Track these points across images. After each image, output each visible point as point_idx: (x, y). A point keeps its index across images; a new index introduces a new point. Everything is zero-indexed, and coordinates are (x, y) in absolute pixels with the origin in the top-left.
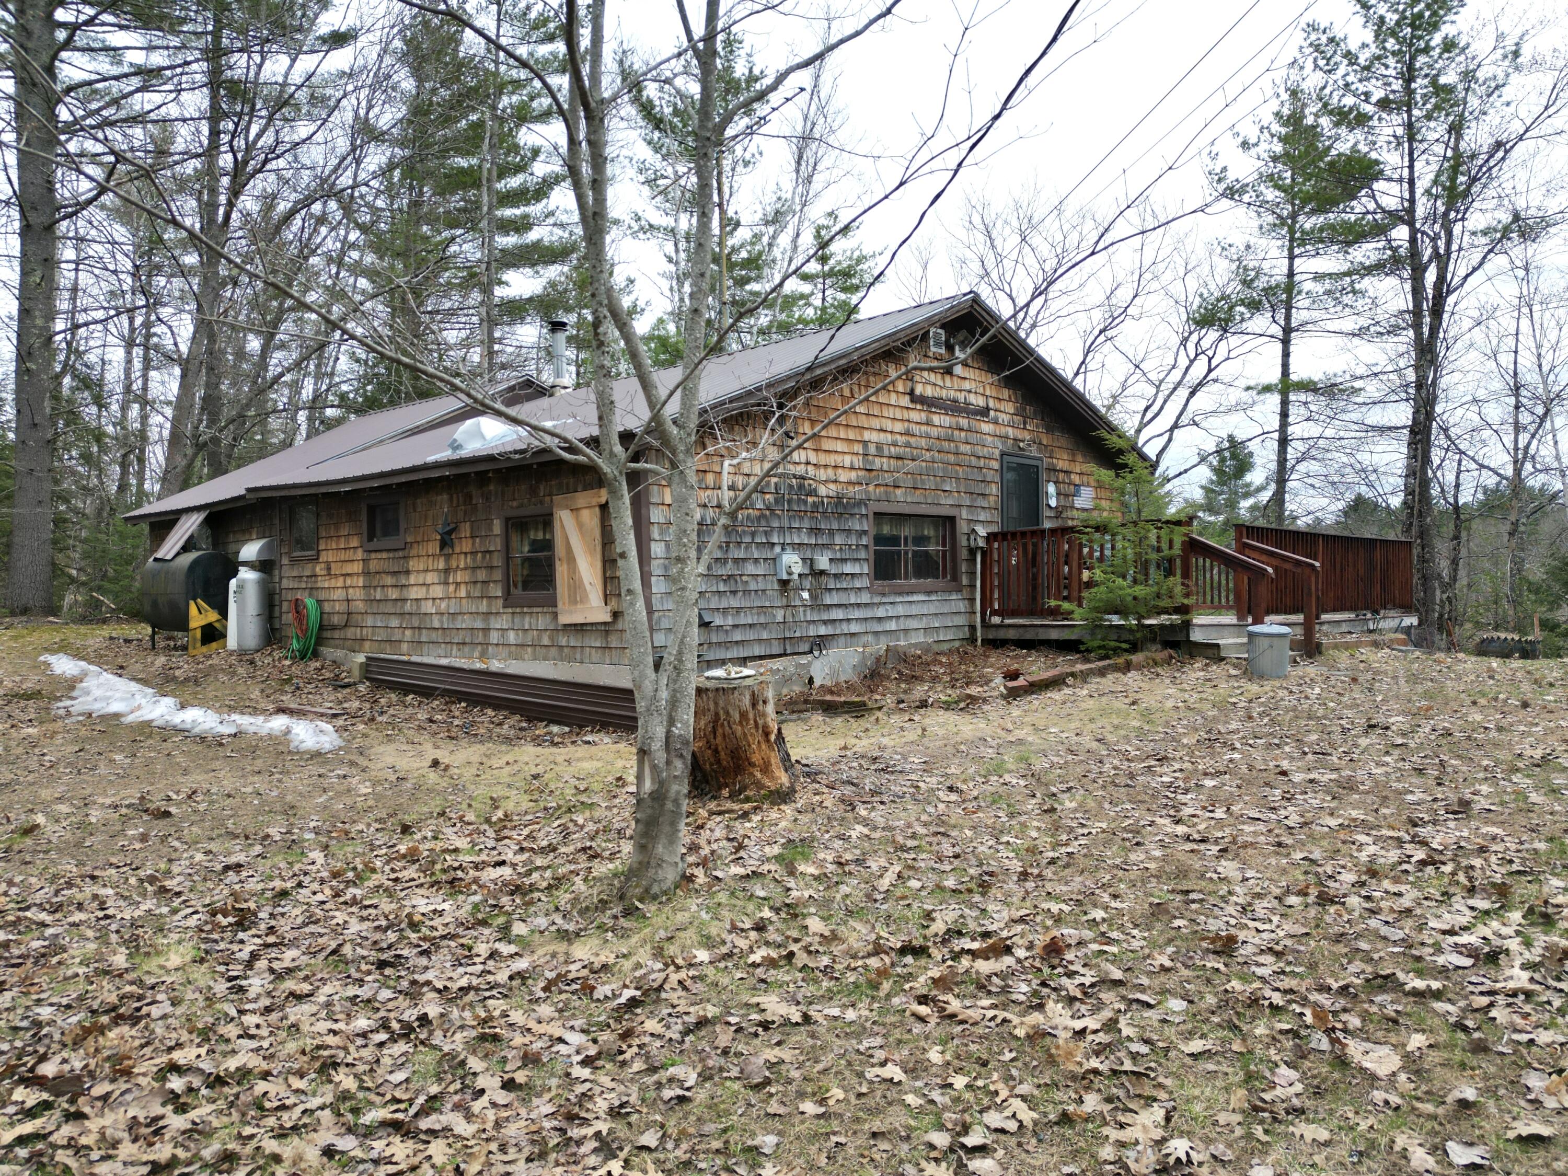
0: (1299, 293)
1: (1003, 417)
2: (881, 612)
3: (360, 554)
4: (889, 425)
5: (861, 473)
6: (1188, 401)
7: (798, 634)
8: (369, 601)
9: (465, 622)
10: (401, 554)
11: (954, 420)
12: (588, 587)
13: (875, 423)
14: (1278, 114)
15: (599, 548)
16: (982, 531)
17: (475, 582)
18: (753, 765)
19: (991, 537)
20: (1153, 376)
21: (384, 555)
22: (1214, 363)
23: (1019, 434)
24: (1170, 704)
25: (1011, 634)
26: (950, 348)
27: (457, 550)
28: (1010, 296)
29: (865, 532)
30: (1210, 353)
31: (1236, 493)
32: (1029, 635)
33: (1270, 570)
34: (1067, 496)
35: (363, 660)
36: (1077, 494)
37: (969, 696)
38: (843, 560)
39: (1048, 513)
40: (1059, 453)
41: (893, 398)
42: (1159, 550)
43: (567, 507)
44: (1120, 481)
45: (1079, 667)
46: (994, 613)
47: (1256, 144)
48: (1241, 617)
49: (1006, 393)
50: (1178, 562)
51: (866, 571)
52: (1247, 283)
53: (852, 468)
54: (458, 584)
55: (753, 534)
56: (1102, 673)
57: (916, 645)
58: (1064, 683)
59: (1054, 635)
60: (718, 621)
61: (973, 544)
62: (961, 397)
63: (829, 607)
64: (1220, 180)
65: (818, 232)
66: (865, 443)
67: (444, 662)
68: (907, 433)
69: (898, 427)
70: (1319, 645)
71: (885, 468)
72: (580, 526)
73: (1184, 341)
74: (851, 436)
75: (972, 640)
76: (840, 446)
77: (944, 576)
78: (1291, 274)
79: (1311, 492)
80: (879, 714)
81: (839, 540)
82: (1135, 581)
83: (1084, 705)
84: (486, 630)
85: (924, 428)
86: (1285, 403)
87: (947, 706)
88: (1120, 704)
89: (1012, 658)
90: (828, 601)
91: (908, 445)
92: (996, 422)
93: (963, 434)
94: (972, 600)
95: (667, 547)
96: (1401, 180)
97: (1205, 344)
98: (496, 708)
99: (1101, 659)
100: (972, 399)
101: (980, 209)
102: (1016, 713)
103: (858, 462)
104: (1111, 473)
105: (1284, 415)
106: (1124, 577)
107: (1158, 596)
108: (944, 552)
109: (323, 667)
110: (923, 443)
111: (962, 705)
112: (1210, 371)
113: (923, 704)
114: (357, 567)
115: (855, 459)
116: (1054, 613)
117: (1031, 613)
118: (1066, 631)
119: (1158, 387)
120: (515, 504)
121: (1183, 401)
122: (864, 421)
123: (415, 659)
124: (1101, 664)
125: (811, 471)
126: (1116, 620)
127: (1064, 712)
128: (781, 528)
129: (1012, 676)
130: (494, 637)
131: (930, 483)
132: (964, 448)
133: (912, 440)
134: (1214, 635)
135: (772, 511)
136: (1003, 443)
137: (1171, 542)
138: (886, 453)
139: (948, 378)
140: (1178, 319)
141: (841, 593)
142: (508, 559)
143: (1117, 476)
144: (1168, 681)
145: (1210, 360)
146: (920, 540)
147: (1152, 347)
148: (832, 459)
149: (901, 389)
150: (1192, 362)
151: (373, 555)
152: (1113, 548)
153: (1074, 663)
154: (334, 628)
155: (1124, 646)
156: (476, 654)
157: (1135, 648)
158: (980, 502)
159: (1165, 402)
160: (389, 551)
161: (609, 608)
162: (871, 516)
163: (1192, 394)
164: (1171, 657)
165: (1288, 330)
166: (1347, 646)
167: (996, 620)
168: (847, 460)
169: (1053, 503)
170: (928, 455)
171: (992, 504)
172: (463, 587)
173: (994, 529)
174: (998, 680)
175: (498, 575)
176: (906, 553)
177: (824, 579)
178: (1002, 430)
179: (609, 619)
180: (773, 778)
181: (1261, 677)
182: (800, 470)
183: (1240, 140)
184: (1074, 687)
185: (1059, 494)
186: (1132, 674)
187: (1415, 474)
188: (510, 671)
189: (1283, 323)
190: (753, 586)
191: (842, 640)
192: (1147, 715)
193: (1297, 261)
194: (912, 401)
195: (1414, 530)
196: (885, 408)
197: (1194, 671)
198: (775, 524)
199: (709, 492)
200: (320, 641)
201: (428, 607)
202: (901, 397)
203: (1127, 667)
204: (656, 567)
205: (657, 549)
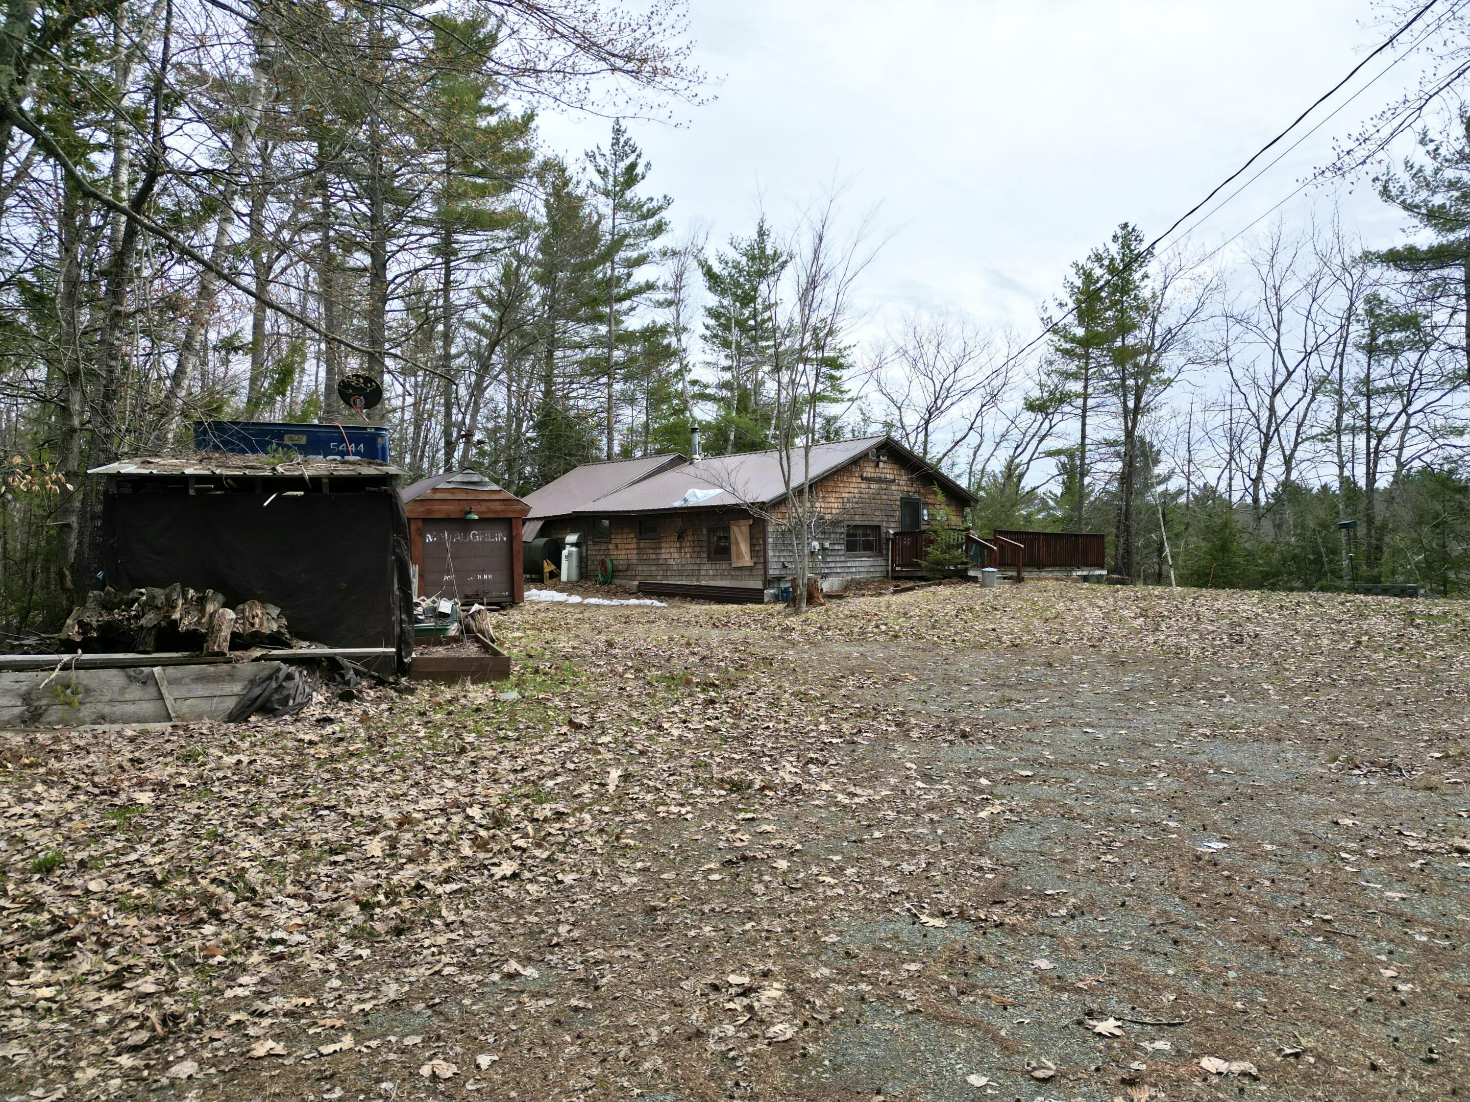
1: (902, 483)
2: (849, 564)
3: (634, 541)
4: (853, 490)
5: (841, 510)
7: (817, 571)
8: (640, 560)
9: (689, 567)
10: (657, 541)
11: (880, 486)
12: (744, 554)
13: (847, 490)
15: (748, 540)
16: (892, 531)
17: (694, 552)
19: (895, 534)
23: (910, 489)
25: (903, 574)
26: (879, 458)
27: (686, 540)
29: (843, 533)
32: (906, 574)
33: (996, 549)
34: (933, 514)
35: (638, 583)
36: (938, 514)
37: (879, 592)
38: (835, 544)
39: (923, 523)
40: (929, 496)
41: (855, 479)
43: (735, 526)
45: (921, 584)
46: (896, 566)
49: (903, 473)
50: (964, 545)
51: (843, 548)
53: (838, 508)
54: (686, 553)
56: (930, 586)
57: (863, 577)
58: (915, 589)
60: (790, 566)
61: (888, 537)
62: (883, 476)
63: (829, 562)
66: (842, 498)
68: (859, 492)
69: (856, 491)
71: (851, 507)
72: (741, 532)
74: (838, 496)
75: (887, 577)
76: (833, 500)
77: (876, 550)
80: (848, 599)
81: (833, 536)
84: (699, 570)
85: (867, 490)
87: (871, 596)
89: (898, 581)
90: (830, 559)
92: (899, 485)
93: (884, 491)
94: (887, 560)
95: (774, 540)
100: (888, 476)
102: (896, 599)
103: (840, 505)
108: (876, 540)
110: (866, 496)
111: (877, 595)
113: (863, 595)
114: (634, 546)
117: (911, 566)
118: (923, 572)
120: (713, 523)
122: (843, 490)
123: (664, 582)
124: (930, 583)
125: (823, 510)
128: (812, 532)
129: (896, 585)
130: (703, 573)
131: (870, 512)
132: (884, 497)
133: (862, 496)
135: (809, 526)
136: (902, 494)
138: (851, 501)
139: (877, 469)
141: (834, 557)
142: (709, 543)
146: (865, 535)
148: (830, 505)
149: (858, 475)
151: (642, 541)
154: (621, 571)
155: (941, 577)
156: (694, 579)
157: (945, 577)
158: (891, 519)
160: (650, 540)
161: (751, 561)
162: (845, 527)
163: (1040, 442)
164: (959, 581)
165: (1084, 411)
167: (898, 569)
168: (836, 505)
169: (926, 518)
170: (868, 501)
171: (897, 520)
172: (688, 554)
173: (898, 530)
174: (892, 588)
175: (704, 549)
176: (859, 541)
177: (828, 551)
178: (902, 488)
179: (751, 565)
182: (818, 510)
184: (918, 590)
185: (929, 514)
186: (942, 586)
188: (709, 585)
191: (834, 574)
194: (862, 480)
196: (851, 484)
200: (613, 577)
201: (671, 562)
202: (858, 479)
203: (940, 584)
204: (770, 547)
205: (770, 540)
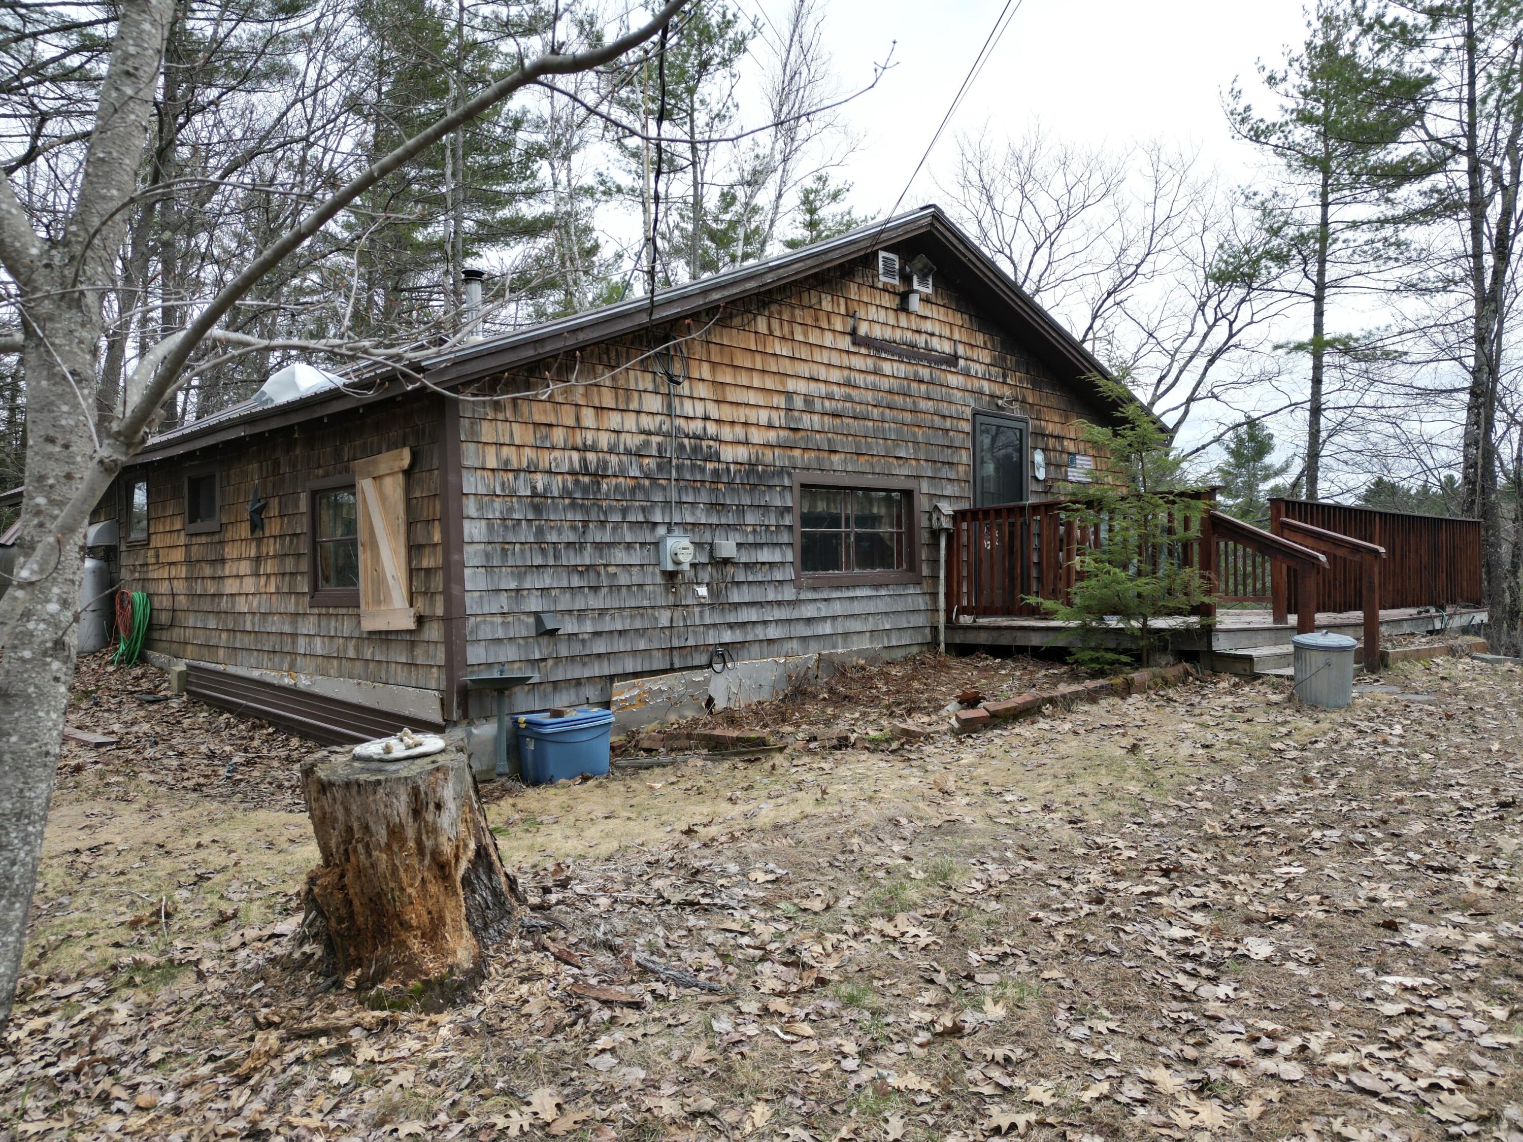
0: (1335, 241)
1: (975, 368)
2: (809, 611)
3: (182, 539)
4: (822, 373)
5: (783, 434)
6: (1206, 369)
7: (691, 642)
8: (191, 596)
9: (276, 625)
10: (216, 538)
11: (911, 369)
12: (391, 582)
13: (804, 369)
14: (1309, 45)
15: (403, 529)
16: (947, 508)
17: (284, 574)
18: (406, 926)
19: (958, 517)
20: (1168, 345)
21: (203, 540)
22: (1235, 328)
23: (997, 389)
24: (1185, 749)
25: (983, 638)
26: (906, 279)
27: (267, 534)
28: (1010, 259)
29: (788, 509)
30: (1231, 317)
31: (1255, 475)
32: (1005, 640)
33: (1323, 558)
34: (1058, 466)
35: (184, 668)
36: (1072, 463)
37: (906, 732)
38: (758, 546)
39: (1033, 487)
40: (1047, 414)
41: (828, 339)
42: (1170, 531)
43: (368, 475)
44: (1119, 440)
45: (1064, 689)
46: (963, 611)
47: (1284, 79)
48: (1279, 617)
49: (980, 339)
50: (1196, 546)
51: (790, 558)
52: (1275, 232)
53: (770, 426)
54: (268, 576)
55: (624, 511)
56: (1092, 697)
57: (859, 653)
58: (1039, 712)
59: (1035, 640)
60: (569, 626)
61: (935, 525)
62: (921, 340)
63: (737, 606)
64: (1243, 121)
65: (807, 197)
66: (789, 395)
67: (256, 674)
68: (848, 384)
69: (836, 375)
70: (1384, 656)
71: (817, 427)
72: (383, 498)
73: (1202, 306)
74: (769, 383)
75: (934, 644)
76: (753, 398)
77: (900, 565)
78: (1325, 223)
79: (1345, 468)
80: (778, 759)
81: (751, 518)
82: (1139, 573)
83: (1063, 749)
84: (294, 635)
85: (870, 378)
86: (1318, 368)
87: (874, 746)
88: (1115, 749)
89: (982, 670)
90: (735, 597)
91: (848, 399)
92: (967, 374)
93: (923, 387)
94: (934, 595)
95: (490, 528)
96: (1460, 101)
97: (1226, 308)
98: (304, 736)
99: (1093, 676)
100: (935, 343)
101: (977, 164)
102: (968, 757)
103: (778, 418)
104: (1108, 431)
105: (1317, 381)
106: (1125, 567)
107: (1170, 592)
108: (899, 535)
109: (143, 675)
110: (869, 396)
111: (895, 745)
112: (1231, 336)
113: (843, 743)
114: (178, 555)
115: (775, 415)
116: (1034, 612)
117: (1008, 612)
118: (1051, 635)
119: (1173, 356)
120: (321, 472)
121: (1201, 371)
122: (787, 366)
123: (231, 669)
124: (1090, 684)
125: (711, 428)
126: (1113, 622)
127: (1035, 760)
128: (667, 503)
129: (970, 701)
130: (302, 645)
131: (878, 447)
132: (923, 405)
133: (854, 393)
134: (1245, 643)
135: (654, 480)
136: (977, 400)
137: (1187, 521)
138: (818, 407)
139: (903, 317)
140: (1195, 281)
141: (754, 588)
142: (315, 544)
143: (1116, 434)
144: (1182, 710)
145: (1231, 324)
146: (863, 520)
147: (1167, 313)
148: (741, 414)
149: (839, 327)
150: (1210, 328)
151: (194, 540)
152: (1111, 530)
153: (1055, 681)
154: (162, 628)
155: (1124, 658)
156: (286, 666)
157: (1139, 660)
158: (946, 472)
159: (1181, 372)
160: (207, 534)
161: (412, 610)
162: (797, 489)
163: (1211, 362)
164: (1187, 674)
165: (1321, 286)
166: (1418, 656)
167: (966, 620)
168: (763, 416)
169: (1041, 474)
170: (876, 413)
171: (962, 475)
172: (273, 579)
173: (964, 505)
174: (952, 706)
175: (304, 566)
176: (848, 535)
177: (730, 570)
178: (976, 384)
179: (412, 626)
180: (441, 952)
181: (1314, 707)
182: (696, 426)
183: (1266, 74)
184: (1052, 717)
185: (1048, 464)
186: (1135, 698)
187: (1476, 443)
188: (317, 690)
189: (1315, 279)
190: (623, 579)
191: (755, 648)
192: (1153, 767)
193: (1331, 209)
194: (854, 343)
195: (1477, 509)
196: (816, 351)
197: (1218, 694)
198: (658, 497)
199: (557, 454)
200: (148, 643)
201: (242, 605)
202: (840, 338)
203: (1127, 690)
204: (472, 555)
205: (473, 530)
